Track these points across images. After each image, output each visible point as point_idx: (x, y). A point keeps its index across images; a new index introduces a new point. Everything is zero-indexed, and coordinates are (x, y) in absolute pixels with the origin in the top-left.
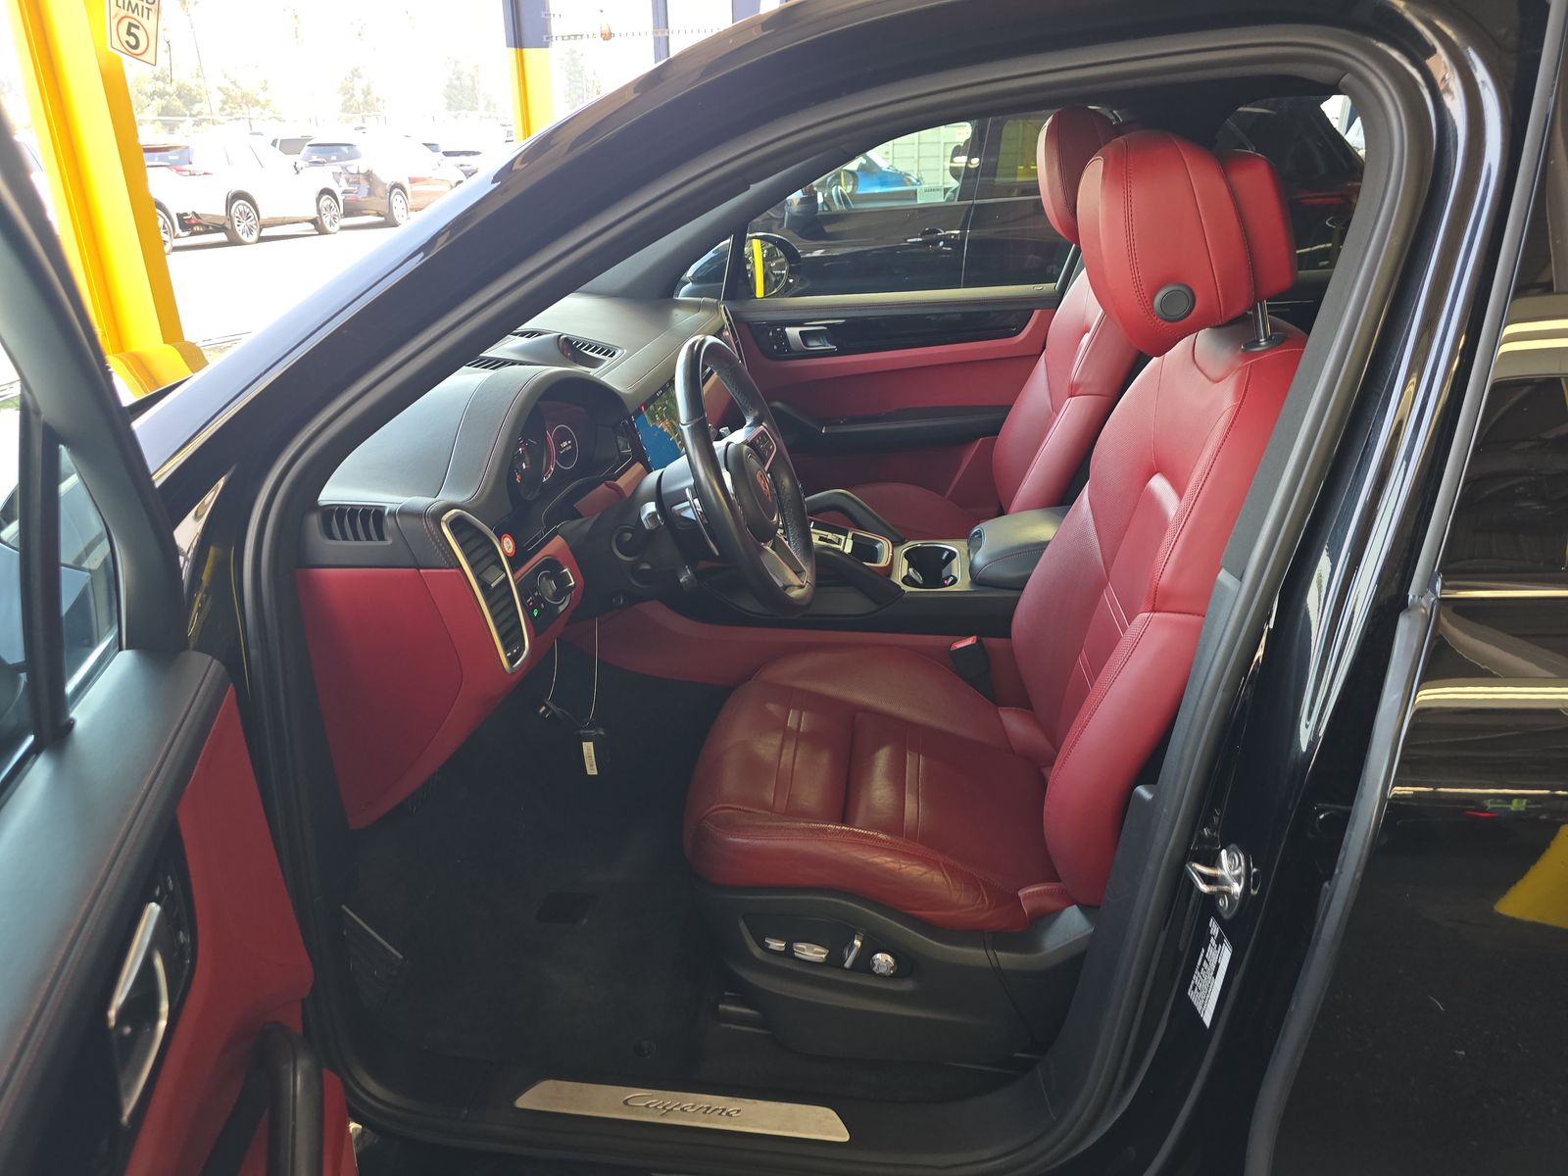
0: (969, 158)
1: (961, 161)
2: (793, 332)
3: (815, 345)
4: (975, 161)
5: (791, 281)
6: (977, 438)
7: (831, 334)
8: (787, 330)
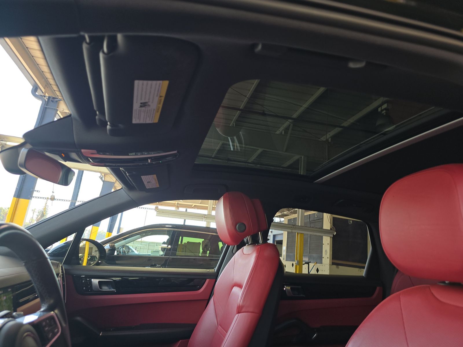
0: (168, 245)
1: (165, 246)
2: (95, 281)
3: (105, 288)
4: (169, 246)
5: (100, 262)
6: (178, 341)
7: (115, 284)
8: (92, 280)
